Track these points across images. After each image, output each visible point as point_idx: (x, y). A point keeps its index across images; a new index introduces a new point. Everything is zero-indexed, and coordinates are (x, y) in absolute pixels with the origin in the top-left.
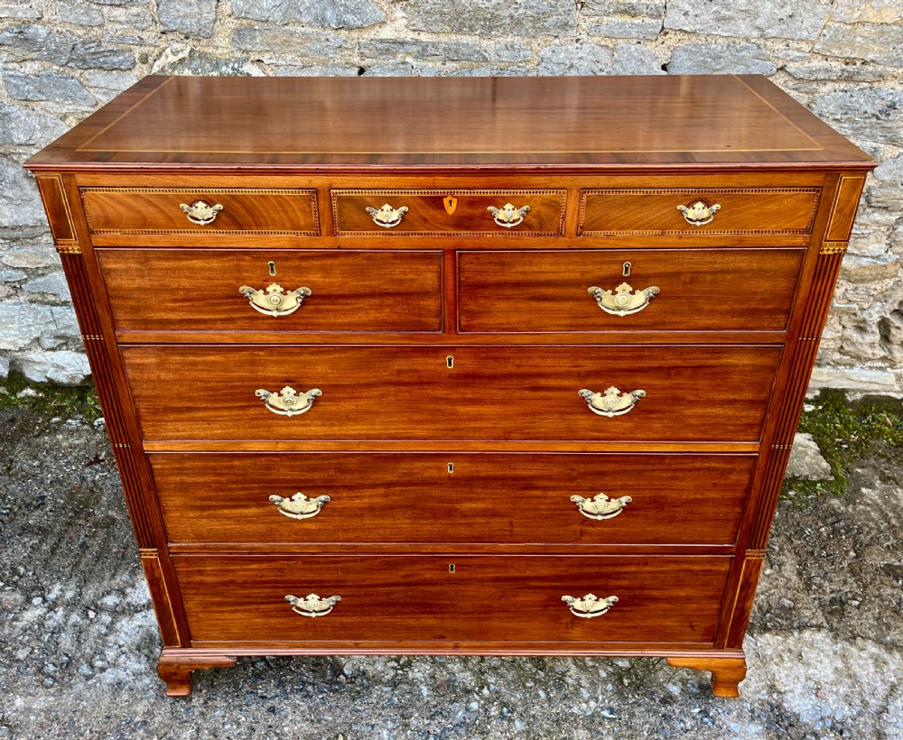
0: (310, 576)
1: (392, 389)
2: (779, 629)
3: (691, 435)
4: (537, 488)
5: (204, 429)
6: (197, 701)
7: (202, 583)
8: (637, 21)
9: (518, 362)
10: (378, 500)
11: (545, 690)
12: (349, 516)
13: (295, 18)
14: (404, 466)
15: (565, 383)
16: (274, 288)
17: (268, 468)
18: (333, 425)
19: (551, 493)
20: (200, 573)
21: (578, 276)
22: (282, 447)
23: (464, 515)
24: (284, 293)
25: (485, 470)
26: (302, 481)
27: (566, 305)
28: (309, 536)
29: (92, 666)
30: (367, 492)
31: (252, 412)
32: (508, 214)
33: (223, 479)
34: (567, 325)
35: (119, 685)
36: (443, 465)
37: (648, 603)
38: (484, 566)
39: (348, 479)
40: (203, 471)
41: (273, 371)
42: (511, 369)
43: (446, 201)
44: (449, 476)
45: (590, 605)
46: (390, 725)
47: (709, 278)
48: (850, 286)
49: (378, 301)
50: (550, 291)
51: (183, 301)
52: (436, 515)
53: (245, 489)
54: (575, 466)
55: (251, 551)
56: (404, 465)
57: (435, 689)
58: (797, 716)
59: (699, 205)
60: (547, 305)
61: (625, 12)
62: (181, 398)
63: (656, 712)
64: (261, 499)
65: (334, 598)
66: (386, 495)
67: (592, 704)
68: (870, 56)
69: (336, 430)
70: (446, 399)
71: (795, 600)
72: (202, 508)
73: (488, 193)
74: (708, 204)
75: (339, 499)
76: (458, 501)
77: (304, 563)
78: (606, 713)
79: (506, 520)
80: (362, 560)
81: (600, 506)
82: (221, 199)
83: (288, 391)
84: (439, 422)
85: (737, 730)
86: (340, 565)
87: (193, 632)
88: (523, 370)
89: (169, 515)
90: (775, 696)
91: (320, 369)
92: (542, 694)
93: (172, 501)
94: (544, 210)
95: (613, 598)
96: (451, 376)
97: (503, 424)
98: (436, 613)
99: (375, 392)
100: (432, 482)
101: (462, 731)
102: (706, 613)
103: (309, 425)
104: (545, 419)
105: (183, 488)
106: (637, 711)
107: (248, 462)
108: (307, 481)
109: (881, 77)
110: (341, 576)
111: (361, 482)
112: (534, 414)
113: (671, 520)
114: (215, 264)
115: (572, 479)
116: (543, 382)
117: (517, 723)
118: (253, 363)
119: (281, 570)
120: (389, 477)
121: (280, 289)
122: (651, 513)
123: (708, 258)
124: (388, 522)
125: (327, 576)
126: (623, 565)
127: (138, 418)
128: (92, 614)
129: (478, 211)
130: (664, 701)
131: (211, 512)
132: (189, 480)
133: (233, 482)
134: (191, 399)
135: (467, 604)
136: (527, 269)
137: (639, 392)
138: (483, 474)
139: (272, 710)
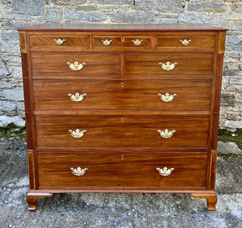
0: (79, 160)
1: (106, 94)
2: (229, 193)
3: (190, 109)
4: (148, 127)
5: (53, 107)
6: (38, 212)
7: (45, 163)
8: (171, 19)
9: (141, 85)
10: (101, 132)
11: (153, 210)
12: (92, 138)
13: (82, 19)
15: (154, 92)
16: (76, 63)
17: (69, 120)
18: (89, 105)
19: (152, 129)
20: (45, 159)
21: (156, 59)
22: (74, 113)
23: (126, 137)
24: (79, 64)
25: (132, 121)
26: (79, 125)
27: (153, 68)
28: (79, 145)
29: (4, 203)
30: (98, 129)
31: (66, 101)
32: (137, 42)
33: (56, 124)
34: (154, 74)
35: (12, 208)
36: (120, 119)
37: (183, 171)
38: (132, 156)
39: (92, 124)
40: (50, 121)
41: (74, 88)
42: (139, 87)
43: (122, 39)
44: (122, 123)
45: (166, 172)
46: (102, 219)
47: (190, 60)
48: (239, 94)
49: (103, 66)
50: (149, 64)
51: (52, 67)
52: (118, 137)
53: (62, 128)
54: (158, 120)
55: (62, 150)
56: (109, 119)
57: (116, 209)
58: (236, 217)
59: (185, 40)
60: (148, 68)
61: (168, 17)
62: (47, 96)
63: (189, 216)
64: (66, 131)
65: (86, 169)
66: (103, 130)
67: (169, 214)
68: (233, 29)
69: (90, 107)
70: (121, 97)
71: (233, 186)
72: (48, 135)
73: (132, 37)
74: (188, 40)
75: (89, 131)
76: (124, 132)
77: (78, 155)
78: (173, 216)
79: (139, 139)
80: (95, 154)
81: (166, 134)
82: (65, 38)
83: (77, 94)
85: (216, 220)
86: (88, 156)
87: (40, 183)
88: (142, 88)
89: (39, 137)
90: (228, 211)
91: (87, 87)
92: (152, 211)
93: (40, 132)
94: (146, 41)
95: (172, 169)
96: (123, 90)
97: (138, 105)
98: (117, 175)
99: (102, 95)
100: (117, 125)
101: (125, 221)
102: (201, 175)
103: (82, 105)
104: (149, 103)
105: (44, 127)
106: (183, 216)
107: (64, 118)
109: (237, 34)
110: (88, 160)
111: (96, 125)
112: (146, 102)
113: (187, 139)
114: (61, 56)
115: (158, 124)
116: (148, 91)
117: (144, 219)
118: (68, 85)
119: (70, 158)
120: (104, 124)
121: (77, 63)
122: (181, 136)
123: (189, 55)
124: (103, 140)
125: (84, 160)
126: (175, 155)
127: (34, 104)
128: (4, 189)
129: (130, 41)
130: (192, 213)
131: (51, 136)
132: (46, 124)
133: (58, 125)
134: (50, 97)
135: (127, 171)
136: (143, 57)
137: (175, 94)
139: (63, 215)
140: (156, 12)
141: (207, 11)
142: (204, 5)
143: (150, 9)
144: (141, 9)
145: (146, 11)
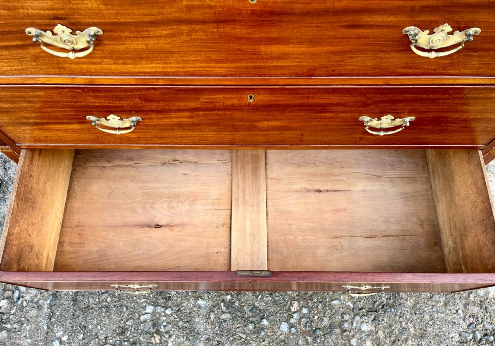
1: (184, 28)
10: (186, 120)
12: (162, 130)
14: (205, 98)
18: (125, 63)
19: (342, 115)
23: (262, 130)
25: (282, 99)
26: (111, 107)
30: (174, 115)
36: (244, 96)
39: (154, 106)
44: (249, 104)
52: (237, 129)
54: (372, 96)
56: (205, 96)
64: (79, 119)
66: (191, 117)
69: (130, 68)
70: (247, 38)
75: (150, 119)
76: (256, 121)
79: (298, 132)
83: (62, 30)
84: (241, 60)
96: (254, 12)
97: (309, 62)
100: (234, 108)
103: (100, 63)
104: (356, 57)
108: (115, 107)
111: (167, 107)
112: (344, 52)
113: (443, 131)
115: (366, 105)
120: (192, 105)
122: (427, 127)
124: (196, 133)
137: (474, 30)
138: (282, 103)
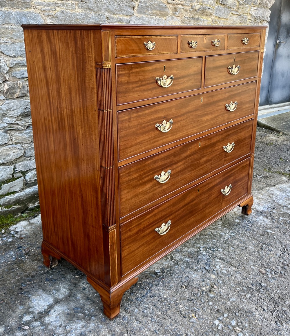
13: (8, 22)
140: (107, 14)
141: (154, 14)
142: (152, 7)
143: (100, 10)
144: (90, 9)
145: (95, 12)
